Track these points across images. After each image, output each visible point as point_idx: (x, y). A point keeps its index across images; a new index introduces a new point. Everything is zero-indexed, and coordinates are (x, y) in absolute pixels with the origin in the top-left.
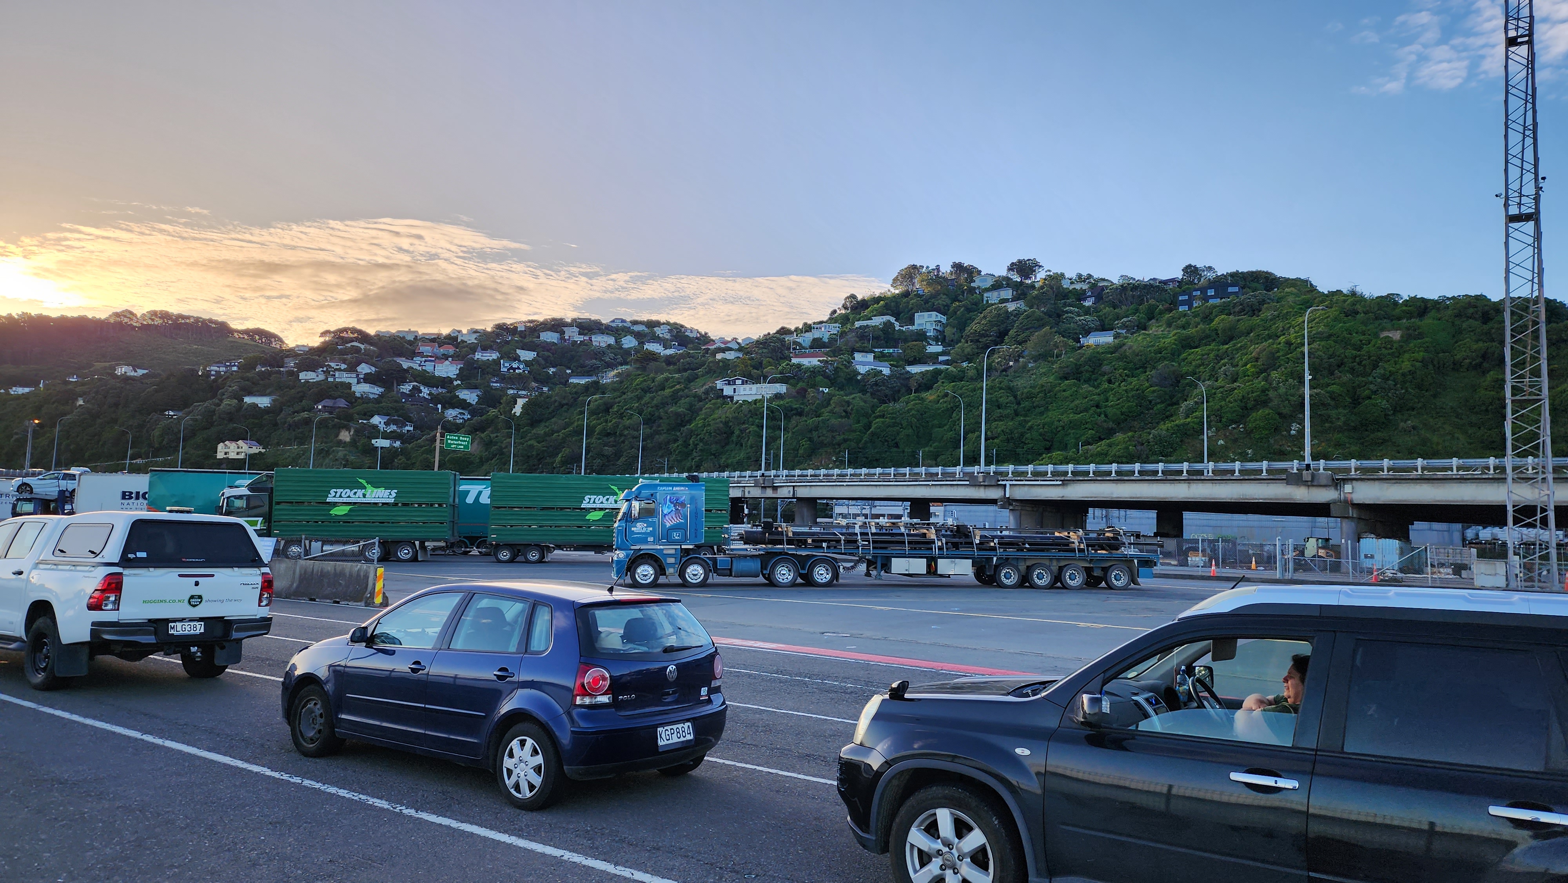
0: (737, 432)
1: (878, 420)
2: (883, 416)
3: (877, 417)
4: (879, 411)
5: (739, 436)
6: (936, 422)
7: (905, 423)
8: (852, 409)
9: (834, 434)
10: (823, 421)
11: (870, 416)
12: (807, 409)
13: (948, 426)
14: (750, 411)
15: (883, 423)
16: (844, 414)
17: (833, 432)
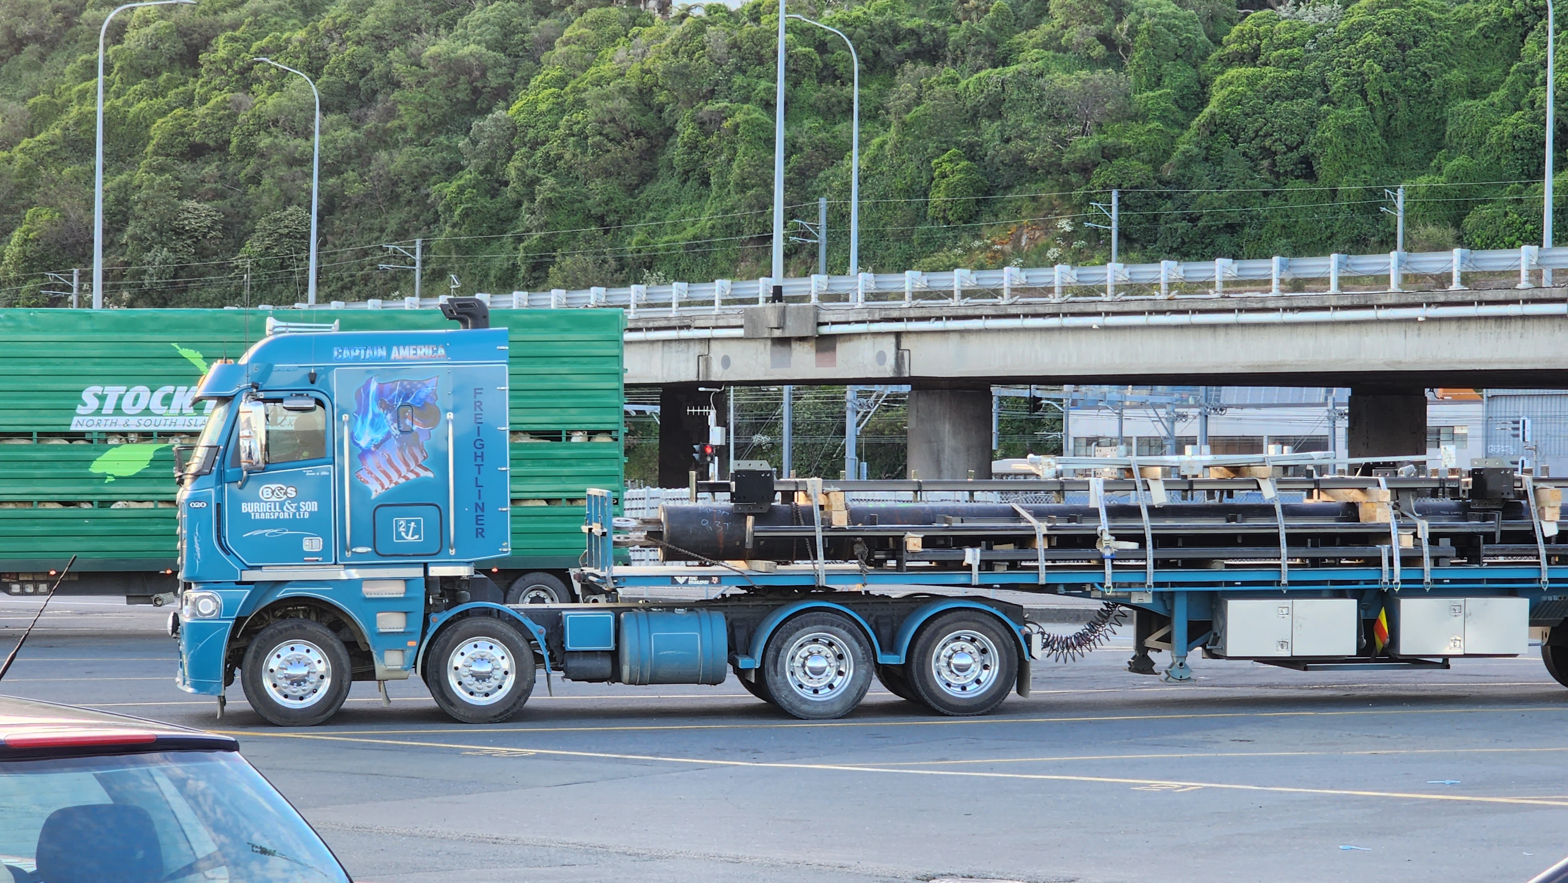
0: (686, 131)
1: (1232, 72)
2: (1253, 57)
3: (1228, 62)
4: (1241, 37)
5: (693, 146)
6: (1457, 75)
7: (1337, 82)
8: (1133, 32)
9: (1065, 130)
10: (1023, 82)
11: (1204, 58)
12: (956, 34)
13: (1502, 92)
14: (735, 45)
15: (1251, 82)
16: (1100, 50)
17: (1058, 121)
